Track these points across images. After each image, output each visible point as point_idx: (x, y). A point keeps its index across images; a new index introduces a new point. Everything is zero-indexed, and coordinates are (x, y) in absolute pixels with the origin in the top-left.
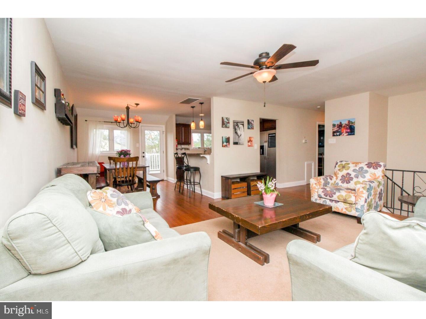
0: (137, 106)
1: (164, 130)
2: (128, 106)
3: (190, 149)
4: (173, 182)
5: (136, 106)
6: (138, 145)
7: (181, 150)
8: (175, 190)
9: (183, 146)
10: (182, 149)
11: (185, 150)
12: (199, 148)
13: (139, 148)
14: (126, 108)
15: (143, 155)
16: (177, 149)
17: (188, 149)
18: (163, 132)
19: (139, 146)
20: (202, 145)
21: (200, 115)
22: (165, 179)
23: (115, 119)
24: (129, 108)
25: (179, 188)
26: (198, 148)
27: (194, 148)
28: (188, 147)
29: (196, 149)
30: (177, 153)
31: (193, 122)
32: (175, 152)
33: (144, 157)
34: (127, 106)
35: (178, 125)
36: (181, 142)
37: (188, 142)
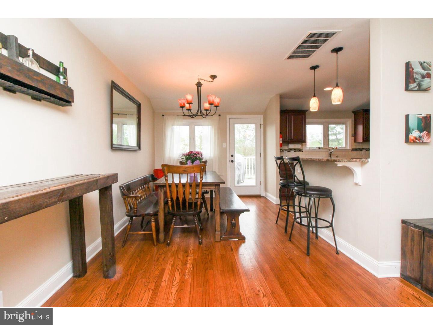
0: (213, 79)
1: (262, 123)
2: (200, 81)
3: (303, 151)
4: (275, 203)
5: (211, 80)
6: (224, 146)
7: (289, 152)
8: (277, 223)
9: (291, 146)
10: (290, 150)
11: (295, 152)
12: (320, 148)
13: (226, 149)
14: (196, 85)
15: (232, 159)
16: (281, 151)
17: (300, 150)
18: (260, 124)
19: (226, 146)
20: (324, 144)
21: (325, 90)
22: (263, 194)
23: (181, 104)
24: (202, 85)
25: (285, 220)
26: (318, 149)
27: (309, 148)
28: (300, 148)
29: (313, 150)
30: (281, 158)
31: (314, 96)
32: (279, 156)
33: (232, 161)
34: (198, 81)
35: (285, 113)
36: (289, 139)
37: (301, 139)
